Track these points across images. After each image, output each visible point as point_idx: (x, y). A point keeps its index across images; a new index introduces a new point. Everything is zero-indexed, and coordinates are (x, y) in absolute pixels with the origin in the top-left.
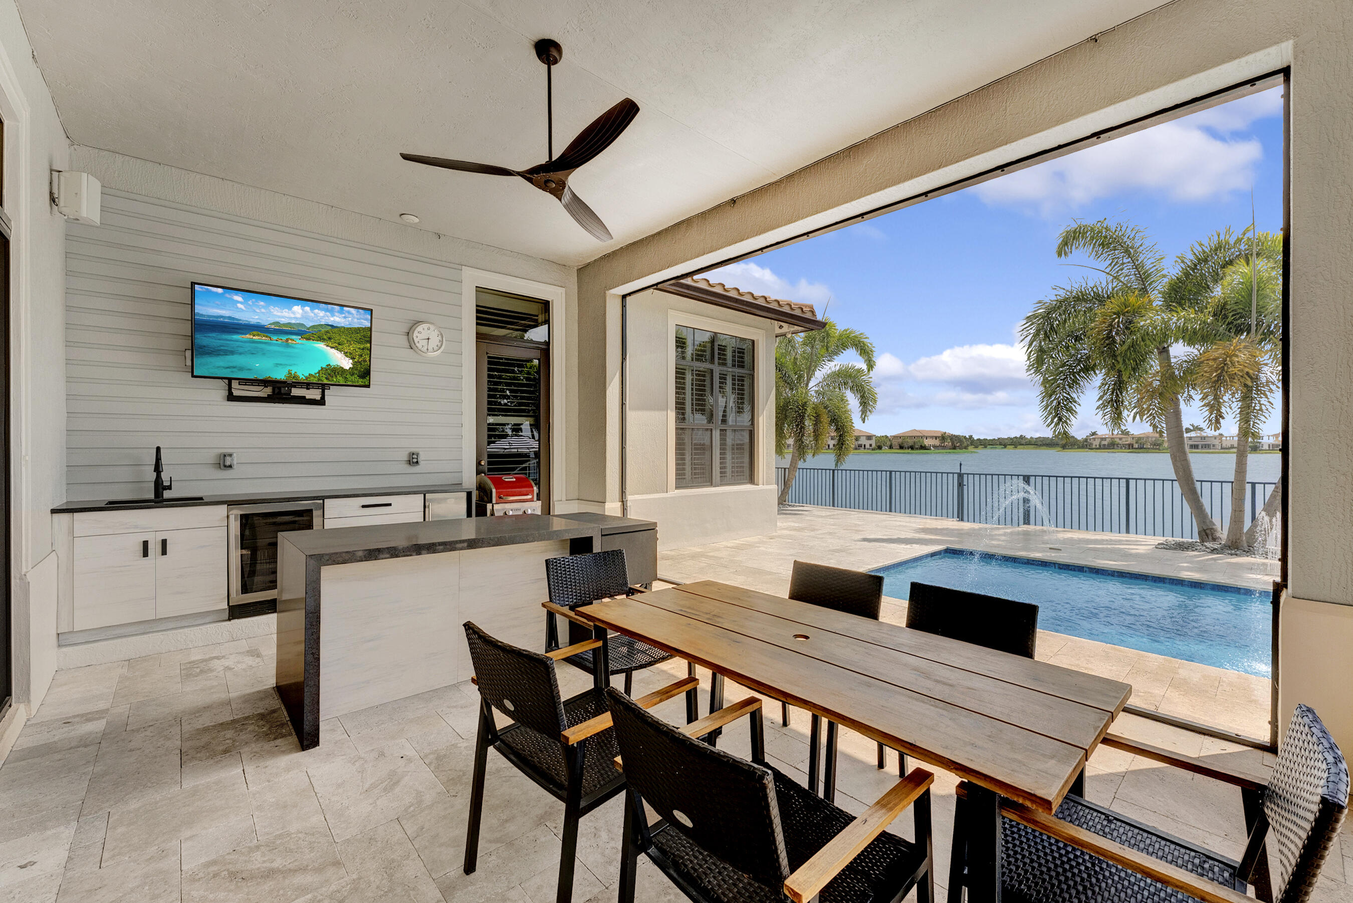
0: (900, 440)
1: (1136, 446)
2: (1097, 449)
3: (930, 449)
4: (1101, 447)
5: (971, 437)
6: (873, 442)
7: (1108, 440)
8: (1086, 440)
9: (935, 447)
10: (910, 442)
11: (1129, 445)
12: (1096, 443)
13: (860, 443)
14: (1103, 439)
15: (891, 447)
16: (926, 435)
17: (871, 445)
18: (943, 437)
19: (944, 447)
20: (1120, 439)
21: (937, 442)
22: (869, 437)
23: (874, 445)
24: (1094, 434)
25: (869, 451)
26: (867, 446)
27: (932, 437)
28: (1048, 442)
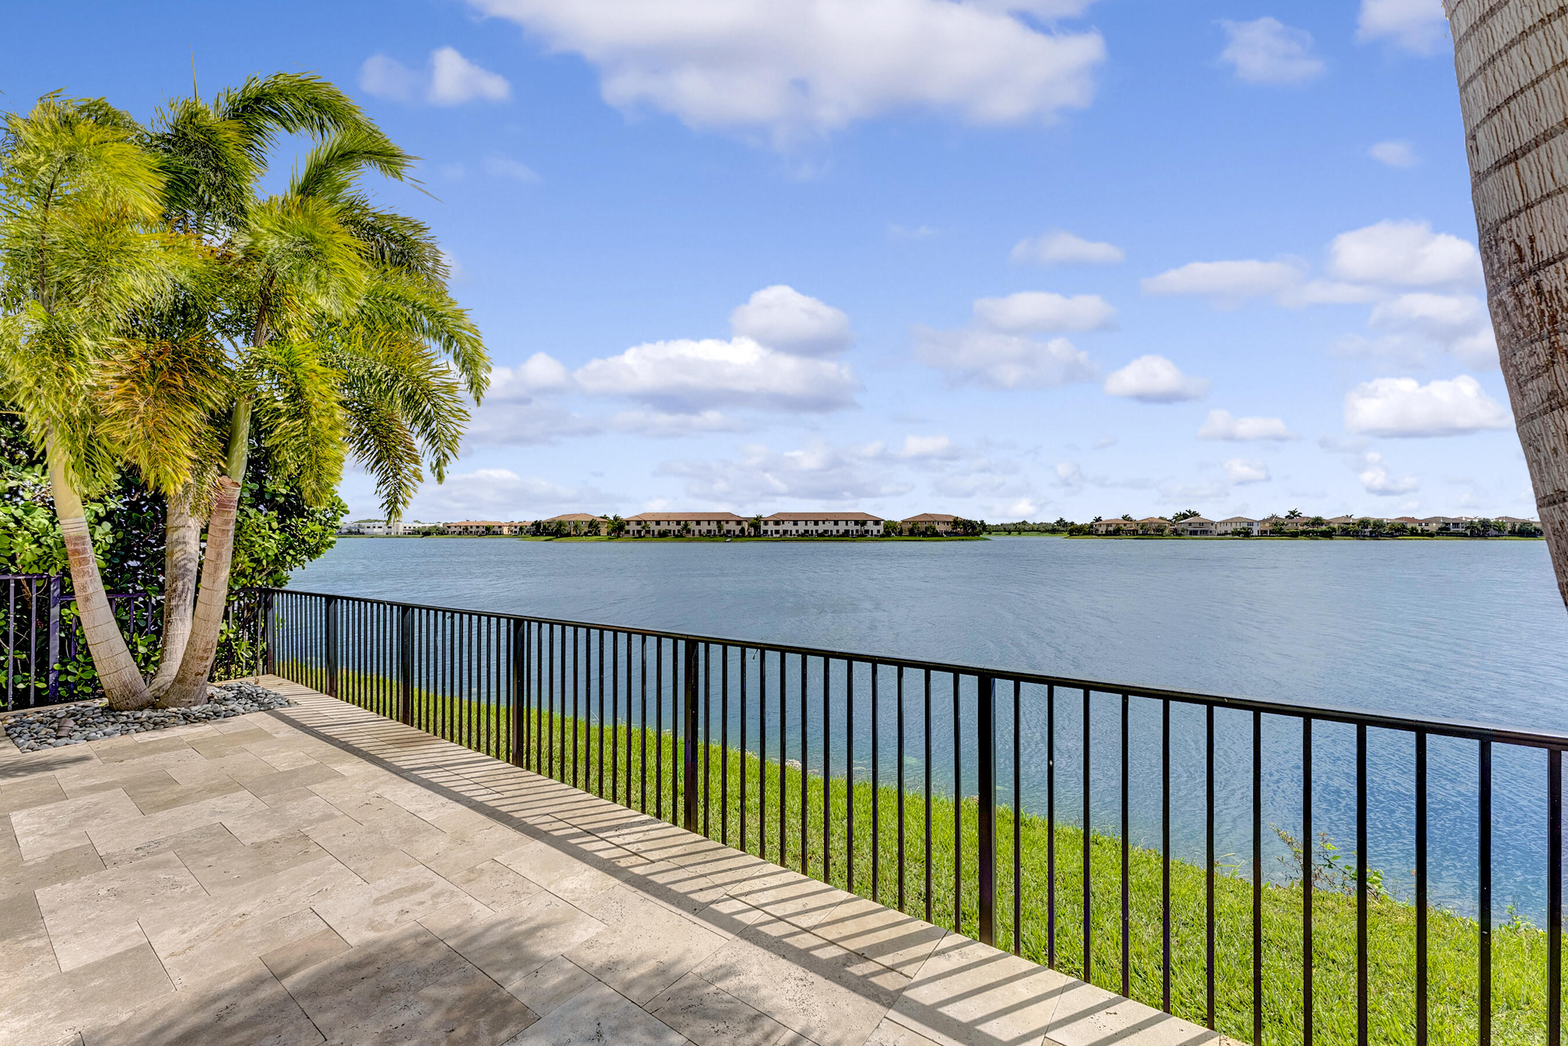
0: (910, 526)
1: (1140, 532)
2: (1104, 535)
3: (943, 536)
4: (1108, 534)
5: (982, 522)
6: (881, 528)
7: (1114, 526)
8: (1091, 526)
9: (946, 533)
10: (922, 527)
11: (1133, 531)
12: (1103, 529)
13: (866, 528)
14: (1108, 525)
15: (900, 533)
16: (938, 520)
17: (879, 531)
18: (956, 522)
19: (957, 534)
20: (1125, 525)
21: (949, 528)
22: (877, 522)
23: (882, 531)
24: (1098, 520)
25: (877, 538)
26: (875, 533)
27: (944, 522)
28: (1050, 528)
